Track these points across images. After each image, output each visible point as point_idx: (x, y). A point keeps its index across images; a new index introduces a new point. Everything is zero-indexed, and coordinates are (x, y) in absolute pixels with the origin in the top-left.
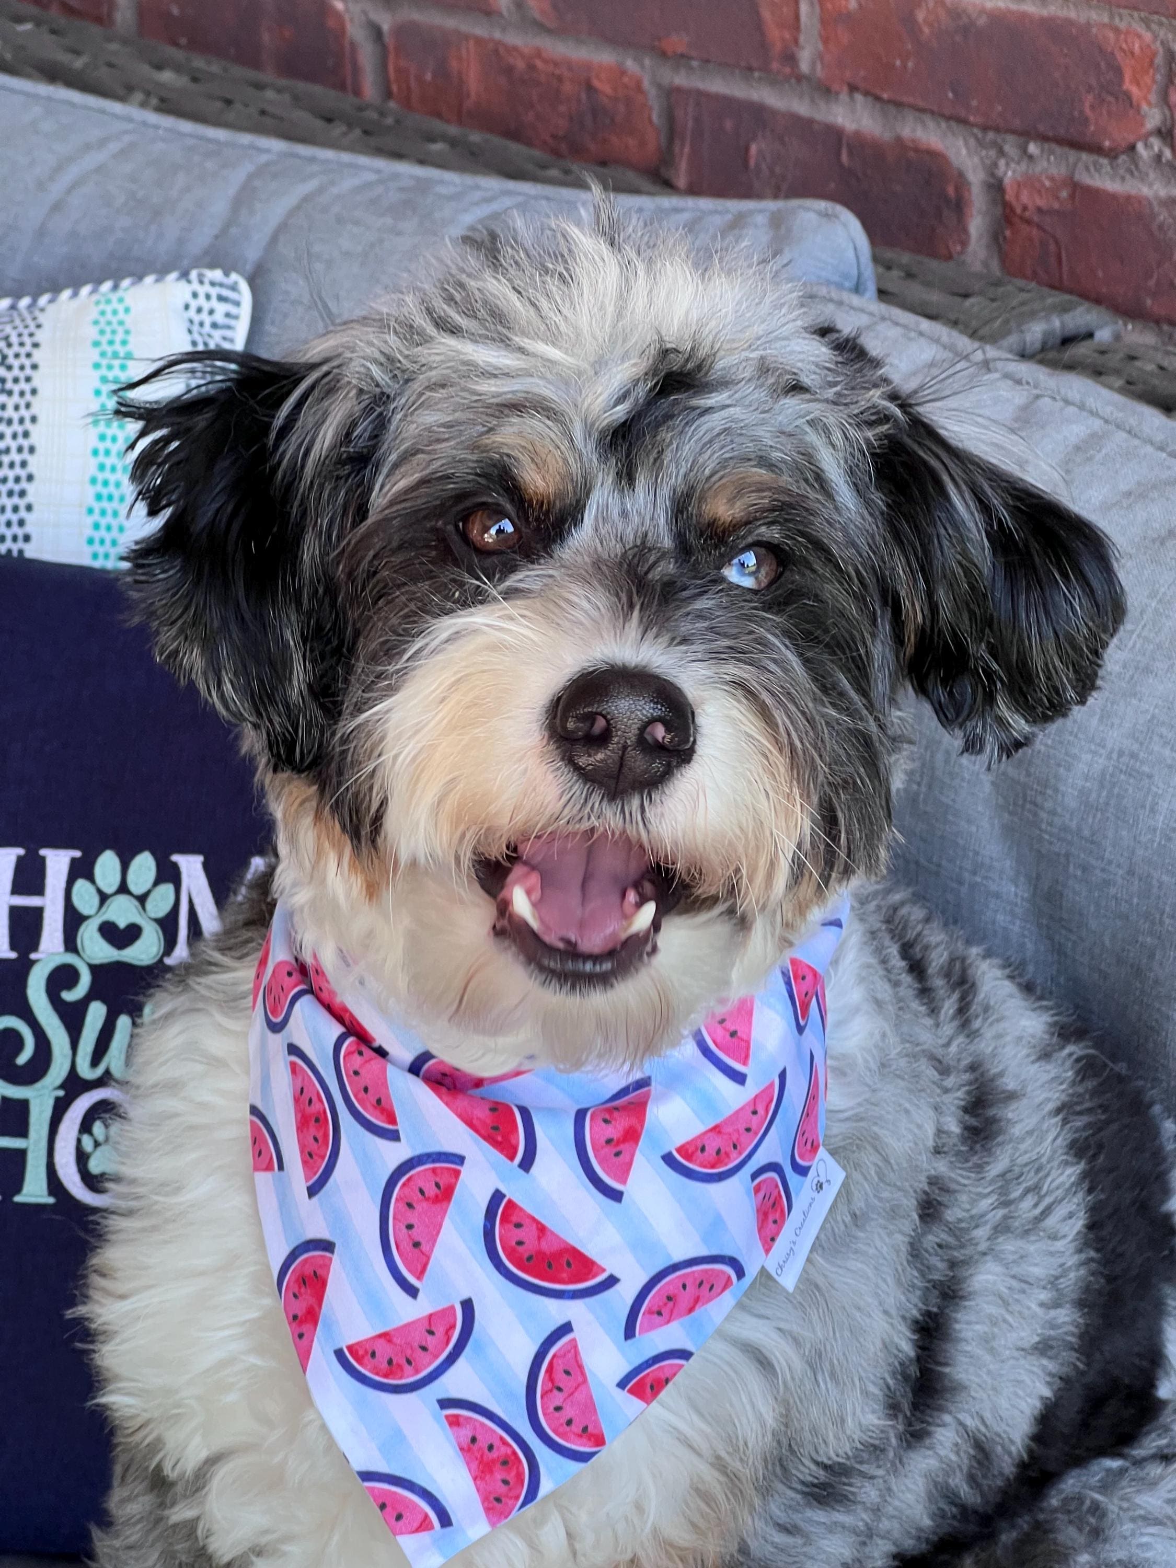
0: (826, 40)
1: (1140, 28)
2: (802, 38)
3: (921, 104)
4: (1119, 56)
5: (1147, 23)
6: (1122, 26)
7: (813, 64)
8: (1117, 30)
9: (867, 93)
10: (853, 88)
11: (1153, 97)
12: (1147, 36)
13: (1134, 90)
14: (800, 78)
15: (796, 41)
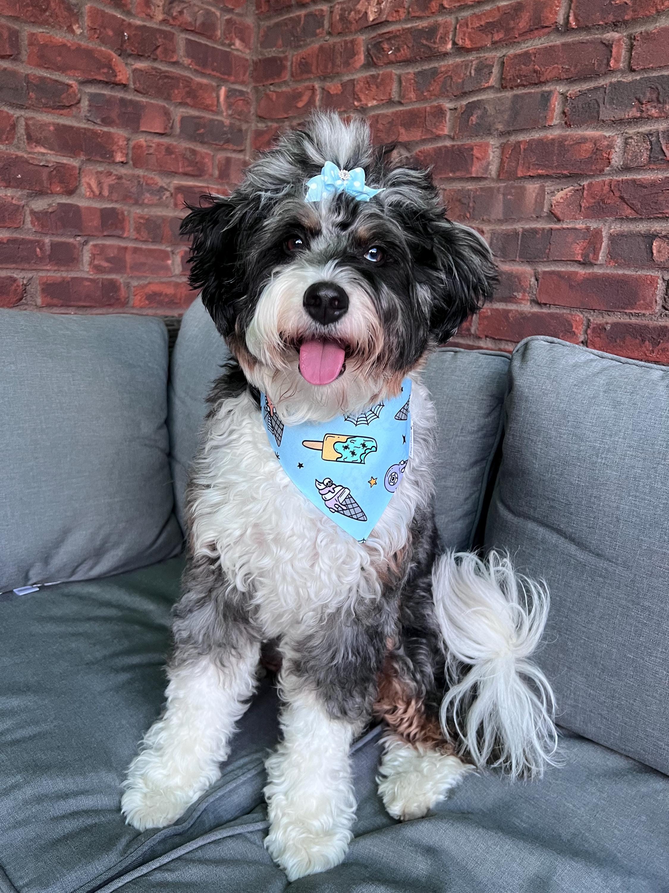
0: (479, 324)
1: (579, 314)
2: (472, 324)
3: (508, 339)
4: (572, 321)
5: (581, 312)
6: (574, 313)
7: (475, 332)
8: (572, 315)
9: (491, 338)
10: (486, 337)
11: (582, 333)
12: (582, 316)
13: (576, 331)
14: (470, 335)
15: (471, 325)
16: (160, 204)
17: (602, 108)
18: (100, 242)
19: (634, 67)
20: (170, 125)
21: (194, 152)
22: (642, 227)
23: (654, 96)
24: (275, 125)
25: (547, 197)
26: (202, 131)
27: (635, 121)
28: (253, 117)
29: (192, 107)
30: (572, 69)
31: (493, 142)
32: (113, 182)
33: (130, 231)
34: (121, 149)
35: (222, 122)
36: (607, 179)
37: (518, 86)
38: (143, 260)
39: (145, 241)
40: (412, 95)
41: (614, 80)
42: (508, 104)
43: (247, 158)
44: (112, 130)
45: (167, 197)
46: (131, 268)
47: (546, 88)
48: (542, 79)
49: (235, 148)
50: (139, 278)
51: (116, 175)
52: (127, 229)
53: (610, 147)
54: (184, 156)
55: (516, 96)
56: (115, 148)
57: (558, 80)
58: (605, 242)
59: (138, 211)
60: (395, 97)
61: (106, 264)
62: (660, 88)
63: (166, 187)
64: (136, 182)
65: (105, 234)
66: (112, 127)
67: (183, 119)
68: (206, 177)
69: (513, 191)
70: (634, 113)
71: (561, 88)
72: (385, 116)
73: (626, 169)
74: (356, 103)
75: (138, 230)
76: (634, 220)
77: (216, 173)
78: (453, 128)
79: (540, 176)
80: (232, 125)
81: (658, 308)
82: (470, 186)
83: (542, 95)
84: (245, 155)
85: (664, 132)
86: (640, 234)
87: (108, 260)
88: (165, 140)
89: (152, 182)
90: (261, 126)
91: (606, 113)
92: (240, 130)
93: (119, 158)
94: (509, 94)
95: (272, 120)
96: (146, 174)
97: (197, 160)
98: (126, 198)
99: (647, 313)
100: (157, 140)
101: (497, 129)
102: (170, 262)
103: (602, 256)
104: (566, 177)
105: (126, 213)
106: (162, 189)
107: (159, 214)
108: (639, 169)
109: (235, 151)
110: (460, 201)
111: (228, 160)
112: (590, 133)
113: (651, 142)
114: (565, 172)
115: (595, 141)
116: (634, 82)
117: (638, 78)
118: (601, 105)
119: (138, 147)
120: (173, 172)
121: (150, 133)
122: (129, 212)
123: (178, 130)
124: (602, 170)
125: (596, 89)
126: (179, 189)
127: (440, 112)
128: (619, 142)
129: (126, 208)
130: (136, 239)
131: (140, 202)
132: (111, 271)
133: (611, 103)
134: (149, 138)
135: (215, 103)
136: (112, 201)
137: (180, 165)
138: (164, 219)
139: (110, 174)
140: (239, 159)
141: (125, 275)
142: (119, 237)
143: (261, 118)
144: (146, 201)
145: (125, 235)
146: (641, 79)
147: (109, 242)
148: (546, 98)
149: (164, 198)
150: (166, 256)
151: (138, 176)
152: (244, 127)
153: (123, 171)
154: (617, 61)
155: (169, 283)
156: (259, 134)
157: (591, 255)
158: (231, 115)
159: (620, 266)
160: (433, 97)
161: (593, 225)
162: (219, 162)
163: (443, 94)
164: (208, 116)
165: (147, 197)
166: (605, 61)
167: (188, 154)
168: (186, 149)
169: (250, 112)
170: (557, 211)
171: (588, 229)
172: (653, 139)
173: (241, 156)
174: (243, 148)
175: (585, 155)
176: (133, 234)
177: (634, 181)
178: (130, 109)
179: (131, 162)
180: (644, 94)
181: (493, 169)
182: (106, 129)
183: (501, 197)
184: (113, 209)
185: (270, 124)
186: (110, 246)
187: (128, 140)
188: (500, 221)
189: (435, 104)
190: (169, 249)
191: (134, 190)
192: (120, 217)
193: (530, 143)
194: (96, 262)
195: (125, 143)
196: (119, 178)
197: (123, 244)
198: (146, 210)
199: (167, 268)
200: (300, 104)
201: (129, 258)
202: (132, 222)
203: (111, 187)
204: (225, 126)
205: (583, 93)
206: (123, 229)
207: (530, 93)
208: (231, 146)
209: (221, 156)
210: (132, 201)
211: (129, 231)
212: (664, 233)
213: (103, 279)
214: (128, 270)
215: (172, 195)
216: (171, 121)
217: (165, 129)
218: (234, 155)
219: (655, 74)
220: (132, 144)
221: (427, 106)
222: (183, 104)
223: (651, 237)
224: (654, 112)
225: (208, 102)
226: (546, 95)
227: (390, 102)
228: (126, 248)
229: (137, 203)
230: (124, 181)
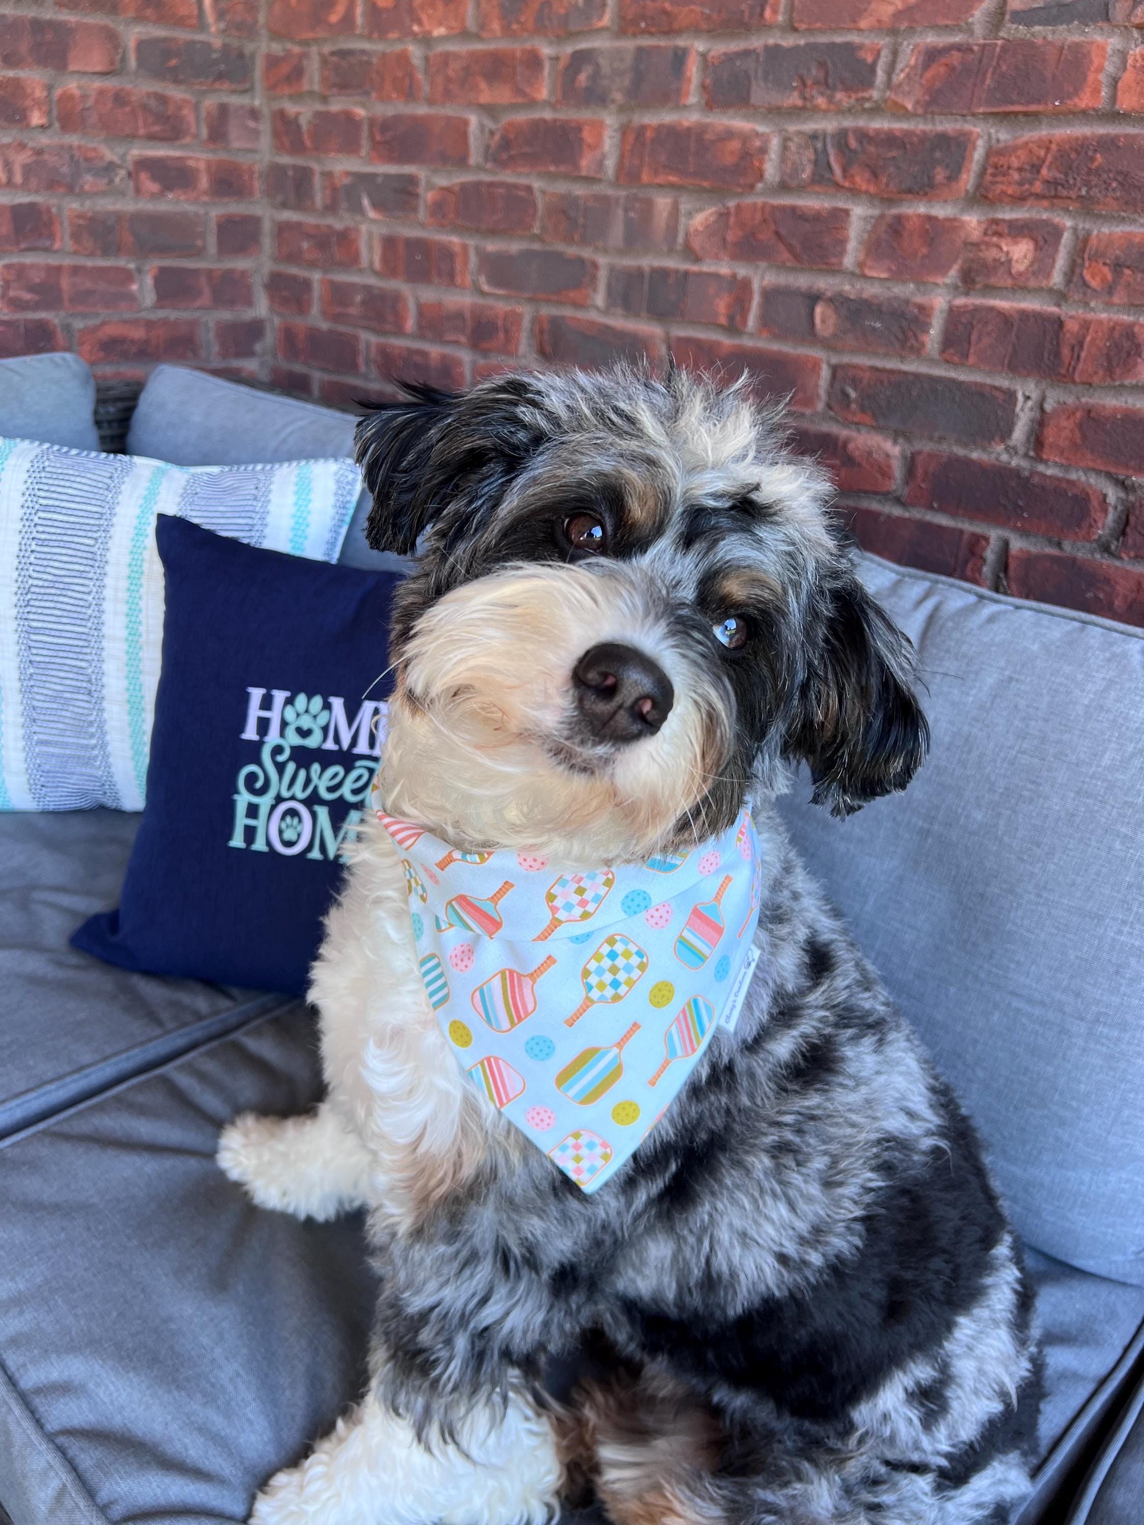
16: (112, 191)
17: (754, 87)
18: (15, 260)
19: (796, 25)
20: (118, 57)
21: (163, 99)
22: (803, 281)
23: (821, 75)
24: (297, 49)
25: (683, 220)
26: (174, 62)
27: (796, 113)
28: (263, 32)
29: (155, 23)
30: (715, 16)
31: (610, 120)
32: (29, 161)
33: (64, 240)
34: (38, 103)
35: (207, 46)
36: (760, 200)
37: (643, 32)
38: (89, 285)
39: (91, 255)
40: (496, 26)
41: (771, 41)
42: (629, 59)
43: (257, 103)
44: (22, 74)
45: (122, 180)
46: (71, 300)
47: (681, 42)
48: (676, 26)
49: (233, 87)
50: (84, 316)
51: (33, 149)
52: (58, 236)
53: (763, 151)
54: (145, 107)
55: (640, 50)
56: (28, 103)
57: (697, 31)
58: (756, 300)
59: (73, 205)
60: (471, 24)
61: (27, 296)
62: (829, 64)
63: (119, 162)
64: (67, 157)
65: (22, 246)
66: (22, 68)
67: (141, 45)
68: (187, 140)
69: (637, 205)
70: (794, 99)
71: (700, 46)
72: (456, 56)
73: (784, 187)
74: (416, 28)
75: (76, 236)
76: (793, 269)
77: (204, 132)
78: (552, 92)
79: (672, 186)
80: (225, 46)
81: (820, 406)
82: (579, 190)
83: (675, 53)
84: (253, 97)
85: (833, 136)
86: (798, 293)
87: (31, 289)
88: (111, 83)
89: (93, 154)
90: (276, 48)
91: (760, 94)
92: (241, 55)
93: (36, 118)
94: (629, 44)
95: (291, 39)
96: (83, 142)
97: (169, 113)
98: (52, 184)
99: (808, 412)
100: (97, 84)
101: (613, 101)
102: (134, 287)
103: (752, 320)
104: (705, 190)
105: (54, 210)
106: (110, 167)
107: (110, 208)
108: (801, 189)
109: (233, 92)
110: (564, 212)
111: (223, 109)
112: (739, 123)
113: (816, 150)
114: (706, 184)
115: (745, 138)
116: (796, 48)
117: (802, 42)
118: (754, 82)
119: (66, 98)
120: (128, 136)
121: (85, 73)
122: (60, 208)
123: (133, 62)
124: (752, 187)
125: (746, 53)
126: (144, 164)
127: (534, 61)
128: (775, 143)
129: (53, 201)
130: (75, 253)
131: (77, 190)
132: (36, 307)
133: (766, 79)
134: (84, 81)
135: (195, 12)
136: (29, 192)
137: (140, 123)
138: (119, 216)
139: (22, 146)
140: (242, 107)
141: (62, 313)
142: (47, 250)
143: (276, 35)
144: (87, 187)
145: (57, 246)
146: (807, 44)
147: (29, 259)
148: (679, 58)
149: (117, 180)
150: (127, 276)
151: (71, 147)
152: (249, 48)
153: (44, 140)
154: (775, 12)
155: (135, 322)
156: (273, 62)
157: (738, 318)
158: (224, 31)
159: (776, 337)
160: (526, 34)
161: (742, 271)
162: (208, 113)
163: (540, 29)
164: (183, 35)
165: (88, 180)
166: (758, 10)
167: (153, 103)
168: (149, 95)
169: (256, 22)
170: (696, 244)
171: (734, 276)
172: (819, 145)
173: (244, 100)
174: (247, 85)
175: (729, 160)
176: (69, 245)
177: (793, 209)
178: (49, 37)
179: (57, 125)
180: (809, 70)
181: (610, 164)
182: (11, 73)
183: (620, 212)
184: (32, 206)
185: (289, 46)
186: (32, 266)
187: (50, 88)
188: (621, 252)
189: (528, 46)
190: (132, 266)
191: (65, 170)
192: (45, 218)
193: (659, 129)
194: (12, 293)
195: (45, 94)
196: (39, 152)
197: (53, 261)
198: (88, 203)
199: (131, 298)
200: (334, 18)
201: (65, 283)
202: (66, 224)
203: (27, 170)
204: (215, 51)
205: (729, 58)
206: (51, 236)
207: (659, 47)
208: (226, 86)
209: (210, 102)
210: (62, 190)
211: (62, 239)
212: (829, 294)
213: (26, 321)
214: (66, 304)
215: (130, 174)
216: (120, 50)
217: (112, 63)
218: (235, 100)
219: (822, 39)
220: (57, 93)
221: (516, 47)
222: (140, 18)
223: (813, 298)
224: (821, 101)
225: (183, 11)
226: (680, 53)
227: (465, 35)
228: (59, 269)
229: (71, 189)
230: (46, 157)
